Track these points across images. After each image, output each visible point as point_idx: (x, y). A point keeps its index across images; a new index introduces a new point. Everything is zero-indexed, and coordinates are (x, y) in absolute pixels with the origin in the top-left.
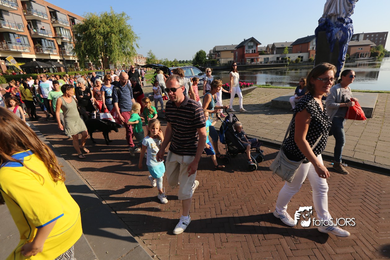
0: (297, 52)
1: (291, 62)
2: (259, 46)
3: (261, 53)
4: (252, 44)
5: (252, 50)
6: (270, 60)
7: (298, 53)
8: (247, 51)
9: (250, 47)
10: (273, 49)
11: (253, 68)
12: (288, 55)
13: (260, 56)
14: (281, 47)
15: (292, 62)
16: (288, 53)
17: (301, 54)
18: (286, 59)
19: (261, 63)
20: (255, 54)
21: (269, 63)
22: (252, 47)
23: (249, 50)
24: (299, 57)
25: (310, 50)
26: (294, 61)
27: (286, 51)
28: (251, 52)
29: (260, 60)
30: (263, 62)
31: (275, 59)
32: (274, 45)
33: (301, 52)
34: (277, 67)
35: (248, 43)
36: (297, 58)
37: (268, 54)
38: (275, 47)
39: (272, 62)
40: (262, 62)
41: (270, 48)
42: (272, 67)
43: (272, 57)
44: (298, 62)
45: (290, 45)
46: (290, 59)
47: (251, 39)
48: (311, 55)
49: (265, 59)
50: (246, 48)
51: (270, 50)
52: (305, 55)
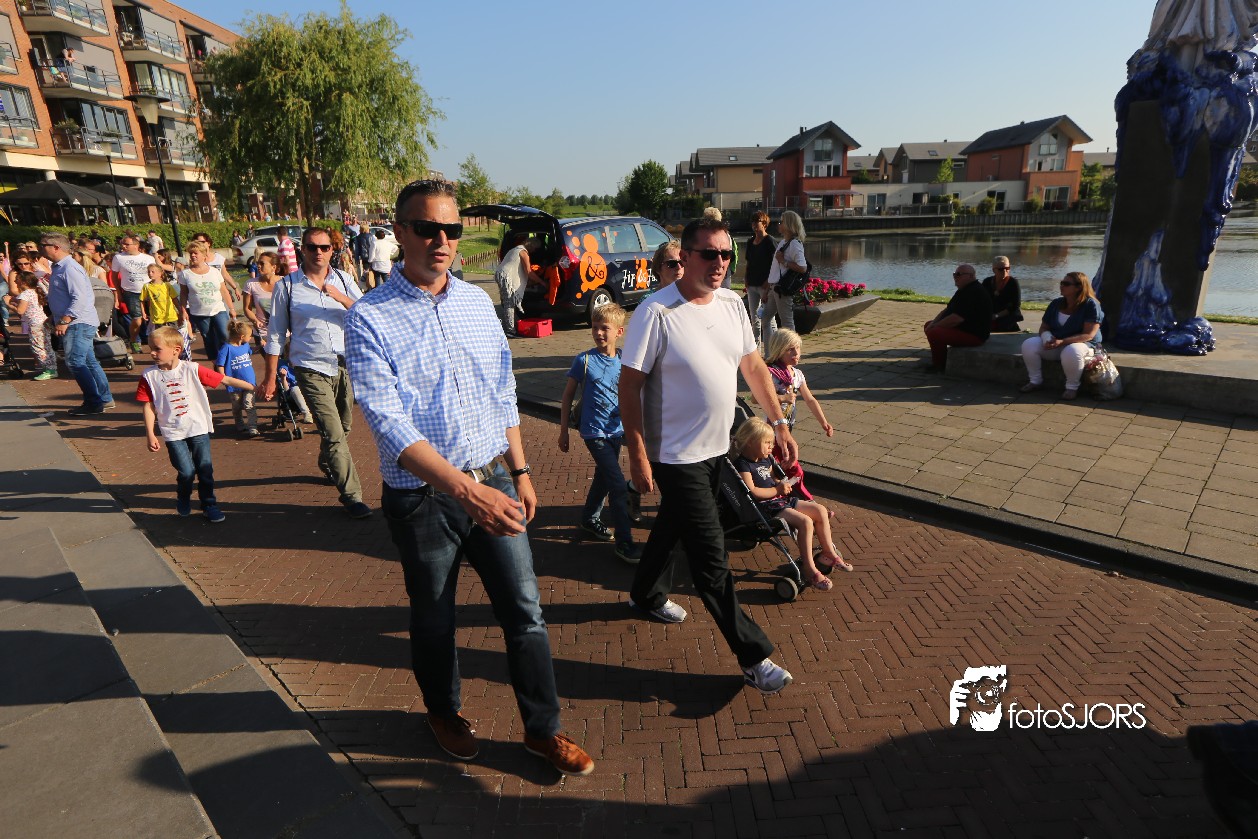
0: (983, 178)
1: (963, 212)
2: (851, 153)
3: (858, 178)
4: (828, 145)
5: (829, 167)
6: (890, 202)
7: (988, 180)
8: (810, 169)
9: (821, 156)
10: (899, 163)
11: (831, 229)
12: (952, 188)
13: (854, 188)
14: (928, 157)
15: (966, 211)
16: (951, 179)
17: (996, 186)
18: (946, 200)
19: (859, 210)
20: (837, 181)
21: (887, 214)
22: (828, 155)
23: (817, 167)
24: (991, 194)
25: (1028, 170)
26: (974, 207)
27: (946, 172)
28: (823, 172)
29: (855, 202)
30: (865, 211)
31: (909, 201)
32: (901, 150)
33: (996, 179)
34: (914, 226)
35: (813, 143)
36: (985, 197)
37: (882, 182)
38: (907, 157)
39: (896, 209)
40: (862, 209)
41: (890, 159)
42: (897, 227)
43: (897, 193)
44: (987, 212)
45: (961, 154)
46: (962, 201)
47: (823, 130)
48: (1033, 188)
49: (871, 198)
50: (808, 160)
51: (890, 168)
52: (1011, 189)
